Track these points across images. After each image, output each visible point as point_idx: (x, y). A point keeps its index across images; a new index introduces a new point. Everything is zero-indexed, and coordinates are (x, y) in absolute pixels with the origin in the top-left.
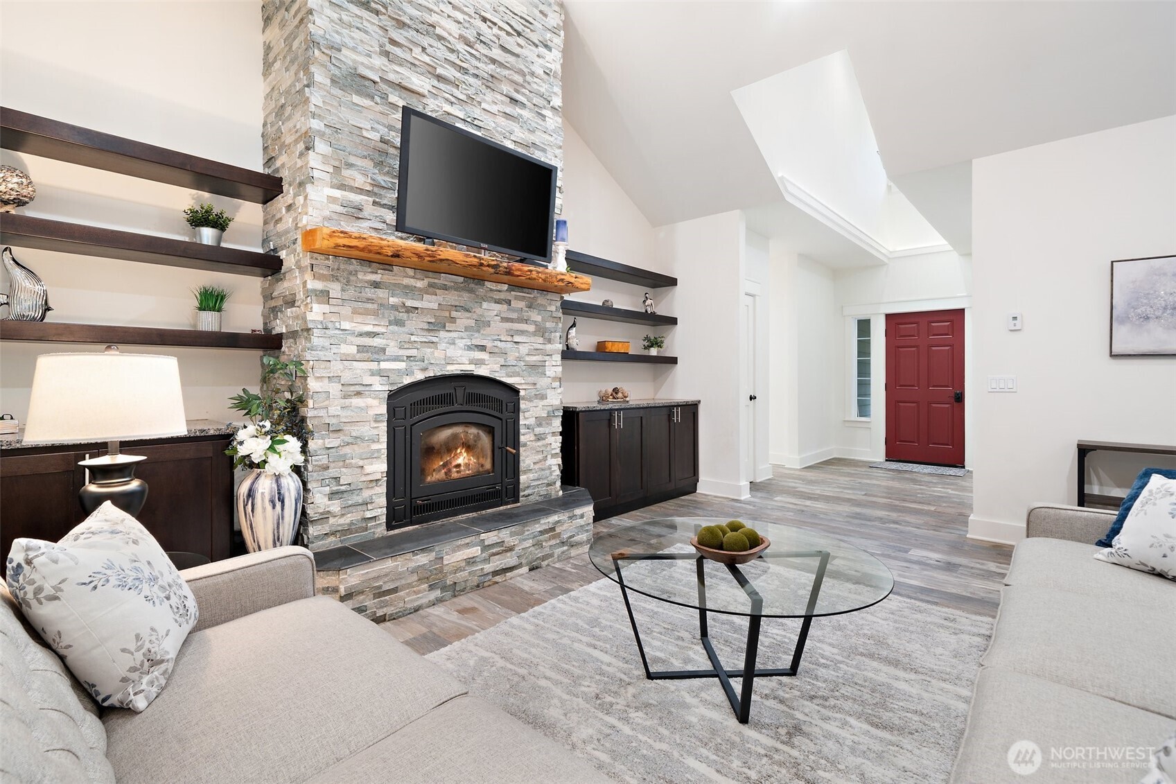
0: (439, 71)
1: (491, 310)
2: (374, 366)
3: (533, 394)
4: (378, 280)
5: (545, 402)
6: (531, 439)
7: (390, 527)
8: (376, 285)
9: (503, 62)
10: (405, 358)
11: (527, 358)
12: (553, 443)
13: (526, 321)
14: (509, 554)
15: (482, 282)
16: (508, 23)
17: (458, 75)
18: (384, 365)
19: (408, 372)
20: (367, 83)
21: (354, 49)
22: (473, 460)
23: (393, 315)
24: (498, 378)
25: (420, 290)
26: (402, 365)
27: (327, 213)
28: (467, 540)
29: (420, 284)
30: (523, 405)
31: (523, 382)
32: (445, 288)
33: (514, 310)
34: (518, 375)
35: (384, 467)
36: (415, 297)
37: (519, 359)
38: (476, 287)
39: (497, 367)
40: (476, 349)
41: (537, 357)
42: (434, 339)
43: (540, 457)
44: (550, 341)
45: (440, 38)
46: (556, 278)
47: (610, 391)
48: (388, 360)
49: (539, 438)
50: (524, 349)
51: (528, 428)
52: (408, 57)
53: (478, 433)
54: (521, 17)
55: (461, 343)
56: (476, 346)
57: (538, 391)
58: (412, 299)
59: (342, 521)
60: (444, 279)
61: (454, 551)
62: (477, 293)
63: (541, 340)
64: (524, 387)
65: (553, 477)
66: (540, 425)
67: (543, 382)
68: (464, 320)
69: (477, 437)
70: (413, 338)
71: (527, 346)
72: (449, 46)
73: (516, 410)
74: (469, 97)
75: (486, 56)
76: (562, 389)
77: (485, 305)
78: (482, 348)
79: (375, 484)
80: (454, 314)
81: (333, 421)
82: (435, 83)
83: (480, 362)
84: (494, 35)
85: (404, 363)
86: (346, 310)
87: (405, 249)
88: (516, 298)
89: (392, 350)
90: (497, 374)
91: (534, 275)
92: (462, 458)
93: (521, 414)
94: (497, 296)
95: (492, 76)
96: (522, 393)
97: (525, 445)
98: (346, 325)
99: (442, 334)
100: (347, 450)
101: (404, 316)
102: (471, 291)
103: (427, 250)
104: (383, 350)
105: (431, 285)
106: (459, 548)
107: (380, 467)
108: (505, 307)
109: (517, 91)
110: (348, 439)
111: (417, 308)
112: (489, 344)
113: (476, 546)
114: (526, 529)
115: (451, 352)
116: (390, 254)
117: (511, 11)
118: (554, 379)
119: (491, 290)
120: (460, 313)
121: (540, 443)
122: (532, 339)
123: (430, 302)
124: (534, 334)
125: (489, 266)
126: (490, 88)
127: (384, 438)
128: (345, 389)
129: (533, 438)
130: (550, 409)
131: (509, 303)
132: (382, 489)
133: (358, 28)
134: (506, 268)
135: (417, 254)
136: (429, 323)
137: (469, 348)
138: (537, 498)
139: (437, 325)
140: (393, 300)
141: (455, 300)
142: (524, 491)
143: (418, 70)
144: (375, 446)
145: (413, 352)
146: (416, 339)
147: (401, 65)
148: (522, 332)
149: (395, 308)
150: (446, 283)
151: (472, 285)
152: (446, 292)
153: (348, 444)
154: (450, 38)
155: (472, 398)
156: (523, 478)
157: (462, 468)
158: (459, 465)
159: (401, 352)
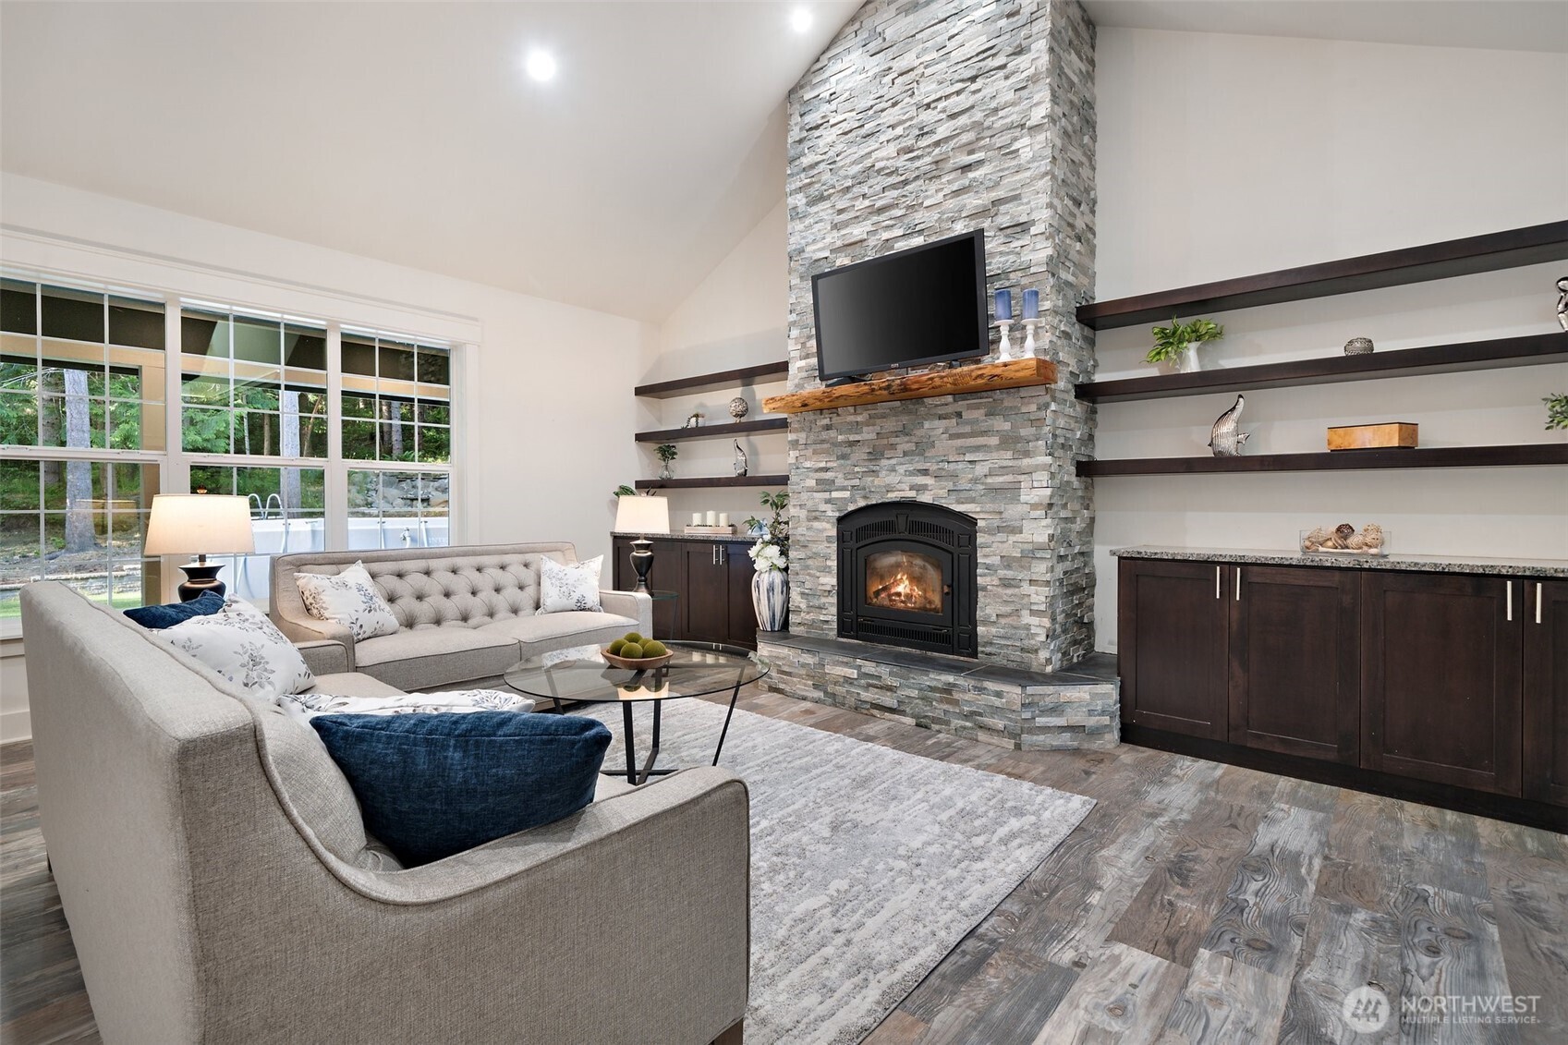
0: (879, 204)
1: (935, 428)
2: (826, 495)
3: (995, 525)
4: (829, 423)
5: (1018, 537)
6: (994, 583)
7: (840, 634)
8: (828, 428)
9: (949, 134)
11: (989, 480)
12: (1034, 596)
13: (984, 433)
15: (920, 401)
16: (957, 81)
17: (895, 193)
18: (835, 494)
19: (852, 500)
20: (821, 263)
21: (814, 241)
22: (917, 592)
23: (839, 451)
24: (944, 505)
25: (861, 423)
26: (847, 494)
27: (797, 381)
29: (859, 418)
30: (980, 539)
31: (978, 509)
32: (883, 416)
33: (968, 422)
34: (972, 501)
35: (834, 581)
37: (975, 481)
39: (943, 493)
40: (919, 474)
41: (1005, 477)
43: (1008, 609)
44: (1027, 454)
45: (879, 171)
48: (836, 490)
49: (1006, 583)
50: (981, 470)
51: (987, 569)
52: (852, 214)
54: (977, 55)
55: (901, 469)
56: (918, 470)
57: (1003, 522)
58: (855, 433)
59: (807, 617)
63: (1009, 454)
64: (982, 516)
65: (1033, 642)
66: (1008, 567)
67: (1012, 511)
68: (904, 444)
70: (857, 469)
71: (989, 463)
72: (888, 171)
73: (971, 544)
74: (908, 207)
75: (929, 146)
77: (927, 425)
78: (925, 472)
79: (827, 594)
80: (893, 440)
81: (802, 539)
82: (875, 219)
83: (921, 488)
84: (941, 112)
85: (849, 492)
86: (809, 452)
88: (970, 407)
89: (840, 481)
90: (944, 501)
92: (903, 587)
93: (979, 550)
94: (941, 411)
95: (937, 162)
96: (980, 523)
97: (984, 589)
98: (808, 464)
99: (884, 462)
100: (810, 562)
101: (848, 450)
102: (910, 413)
104: (833, 481)
107: (830, 581)
109: (971, 152)
110: (809, 553)
111: (859, 441)
112: (933, 467)
115: (892, 479)
117: (963, 61)
118: (1034, 506)
119: (937, 406)
120: (898, 439)
121: (1010, 591)
122: (995, 455)
123: (868, 434)
124: (1000, 447)
126: (934, 177)
127: (835, 557)
128: (810, 514)
129: (997, 582)
130: (1030, 547)
131: (959, 415)
132: (834, 600)
133: (816, 223)
136: (868, 453)
137: (911, 473)
138: (1005, 662)
139: (876, 455)
140: (840, 438)
141: (893, 426)
142: (985, 647)
143: (861, 219)
144: (829, 563)
145: (856, 482)
146: (859, 470)
147: (847, 226)
148: (977, 448)
149: (840, 444)
151: (911, 406)
153: (810, 558)
154: (888, 163)
155: (916, 527)
156: (981, 629)
157: (902, 598)
158: (899, 594)
159: (846, 483)
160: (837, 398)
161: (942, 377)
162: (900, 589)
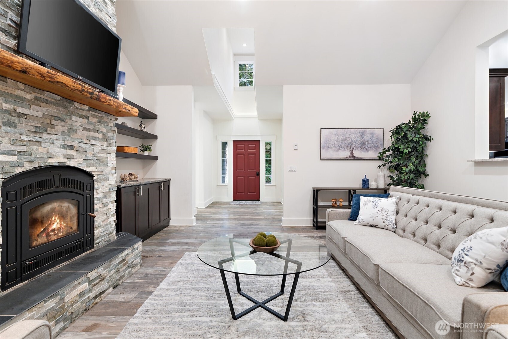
1: (77, 122)
3: (101, 178)
5: (108, 183)
6: (101, 206)
7: (4, 288)
10: (17, 153)
11: (99, 155)
12: (112, 208)
13: (97, 131)
14: (103, 282)
15: (72, 102)
19: (19, 164)
22: (64, 225)
23: (6, 118)
24: (81, 168)
25: (28, 101)
26: (14, 158)
28: (80, 280)
29: (28, 96)
30: (96, 185)
31: (96, 170)
32: (47, 102)
33: (90, 124)
34: (93, 166)
36: (24, 106)
37: (94, 155)
38: (68, 105)
39: (81, 161)
40: (68, 148)
41: (103, 154)
42: (39, 139)
43: (105, 217)
44: (110, 145)
46: (123, 106)
47: (127, 174)
48: (2, 154)
49: (105, 205)
50: (97, 149)
51: (99, 200)
53: (69, 206)
55: (58, 143)
56: (68, 146)
57: (104, 176)
58: (22, 107)
60: (46, 96)
61: (71, 290)
62: (69, 109)
63: (106, 144)
64: (96, 173)
65: (112, 229)
66: (105, 197)
67: (107, 170)
68: (60, 127)
69: (68, 209)
70: (23, 138)
71: (98, 146)
73: (92, 188)
76: (117, 174)
77: (74, 118)
78: (72, 147)
80: (54, 122)
83: (70, 157)
85: (16, 157)
87: (32, 68)
88: (92, 116)
89: (6, 146)
90: (81, 165)
91: (112, 103)
92: (56, 224)
93: (95, 191)
94: (81, 113)
96: (95, 178)
97: (97, 211)
99: (45, 136)
101: (16, 120)
102: (65, 107)
103: (48, 72)
105: (36, 99)
106: (74, 288)
108: (86, 120)
111: (26, 115)
112: (76, 145)
113: (85, 283)
114: (111, 263)
115: (52, 149)
116: (19, 69)
118: (113, 168)
119: (77, 108)
120: (57, 122)
121: (105, 209)
122: (101, 143)
123: (36, 111)
124: (102, 140)
125: (88, 92)
129: (102, 206)
130: (110, 187)
131: (88, 118)
134: (98, 96)
135: (40, 74)
136: (36, 127)
137: (63, 147)
138: (104, 243)
139: (41, 129)
140: (6, 106)
141: (54, 112)
142: (97, 240)
145: (23, 148)
146: (26, 139)
148: (95, 138)
149: (8, 112)
150: (48, 99)
151: (66, 103)
152: (48, 105)
155: (65, 182)
156: (96, 232)
157: (56, 232)
158: (53, 230)
159: (14, 148)
160: (58, 82)
161: (114, 102)
162: (55, 226)
